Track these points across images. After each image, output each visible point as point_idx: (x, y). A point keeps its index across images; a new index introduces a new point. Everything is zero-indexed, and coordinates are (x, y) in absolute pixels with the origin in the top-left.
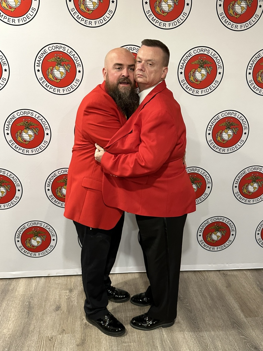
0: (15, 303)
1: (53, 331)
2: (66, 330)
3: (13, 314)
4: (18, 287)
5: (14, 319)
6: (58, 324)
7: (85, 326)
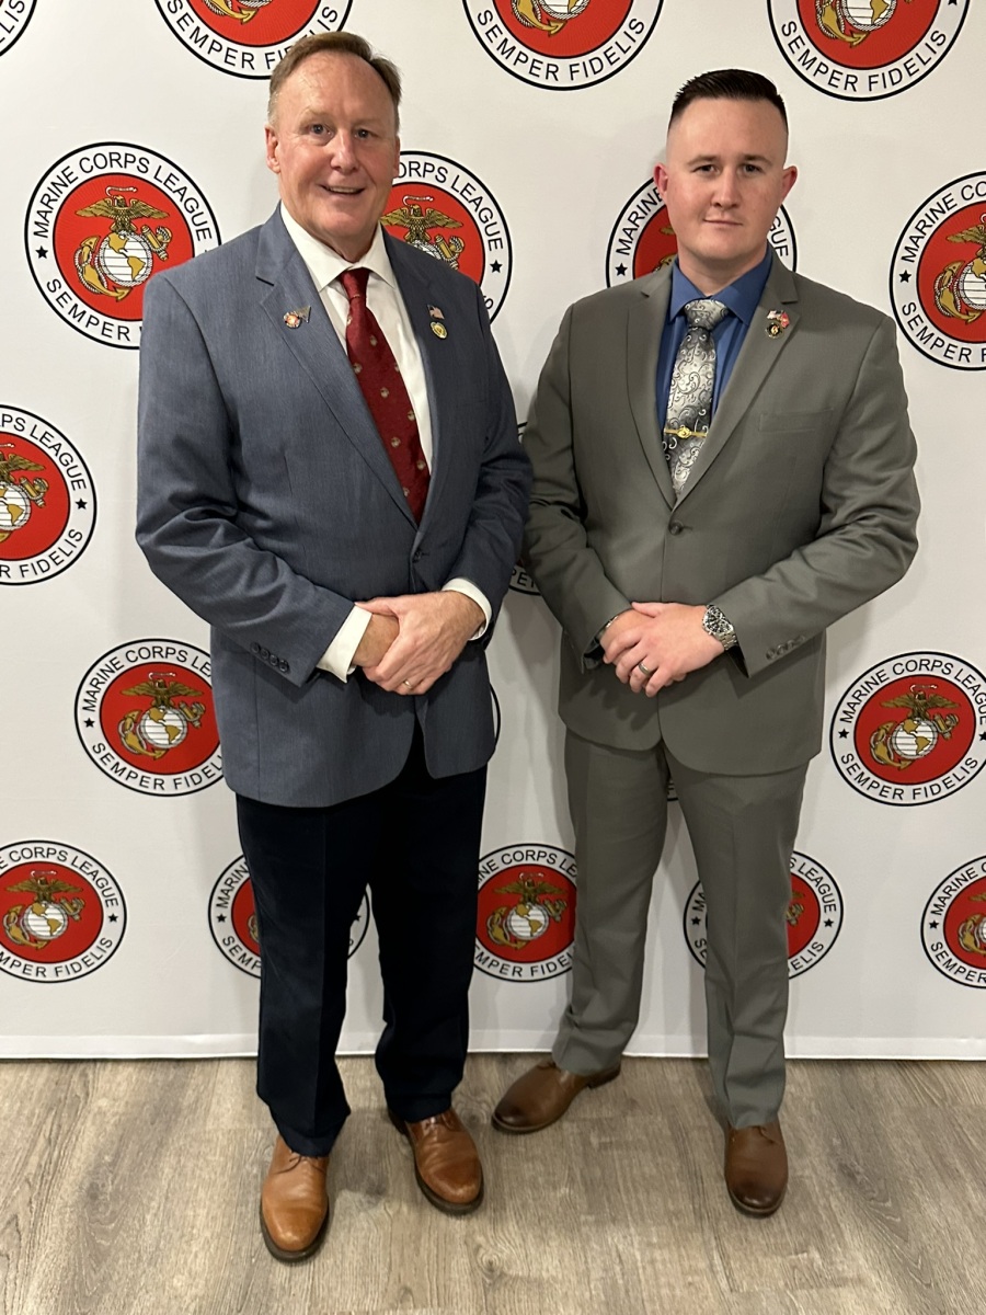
0: (208, 1166)
1: (367, 1293)
2: (414, 1289)
3: (202, 1212)
4: (214, 1101)
5: (208, 1234)
6: (382, 1265)
7: (490, 1277)
